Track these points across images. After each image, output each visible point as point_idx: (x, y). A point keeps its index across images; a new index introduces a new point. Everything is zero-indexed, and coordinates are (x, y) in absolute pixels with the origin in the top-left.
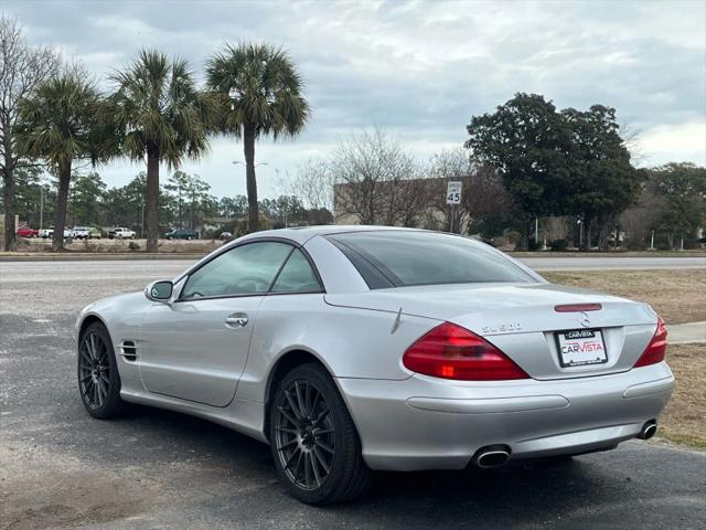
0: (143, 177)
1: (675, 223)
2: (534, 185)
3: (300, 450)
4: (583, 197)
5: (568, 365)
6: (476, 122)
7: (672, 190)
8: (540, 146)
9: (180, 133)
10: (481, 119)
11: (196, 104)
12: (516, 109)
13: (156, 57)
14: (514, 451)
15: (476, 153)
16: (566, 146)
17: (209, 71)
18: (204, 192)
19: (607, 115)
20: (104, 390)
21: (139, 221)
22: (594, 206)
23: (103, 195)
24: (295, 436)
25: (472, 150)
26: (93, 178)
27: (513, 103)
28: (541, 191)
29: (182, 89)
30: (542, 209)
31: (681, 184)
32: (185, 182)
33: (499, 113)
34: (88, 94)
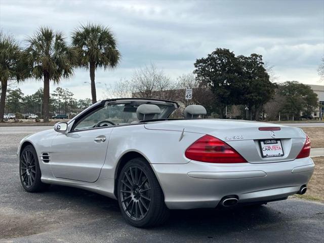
0: (41, 90)
1: (290, 109)
2: (226, 90)
3: (133, 200)
4: (248, 96)
5: (265, 157)
6: (199, 62)
7: (288, 94)
8: (228, 72)
9: (60, 67)
10: (201, 60)
11: (67, 53)
12: (217, 56)
13: (48, 31)
14: (240, 198)
15: (198, 76)
16: (240, 73)
17: (73, 38)
18: (71, 97)
19: (258, 58)
20: (33, 177)
21: (40, 111)
22: (254, 100)
23: (22, 99)
24: (130, 194)
25: (197, 74)
26: (17, 91)
27: (215, 53)
28: (229, 93)
29: (60, 46)
30: (229, 102)
31: (292, 91)
32: (61, 92)
33: (209, 58)
34: (16, 48)
